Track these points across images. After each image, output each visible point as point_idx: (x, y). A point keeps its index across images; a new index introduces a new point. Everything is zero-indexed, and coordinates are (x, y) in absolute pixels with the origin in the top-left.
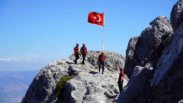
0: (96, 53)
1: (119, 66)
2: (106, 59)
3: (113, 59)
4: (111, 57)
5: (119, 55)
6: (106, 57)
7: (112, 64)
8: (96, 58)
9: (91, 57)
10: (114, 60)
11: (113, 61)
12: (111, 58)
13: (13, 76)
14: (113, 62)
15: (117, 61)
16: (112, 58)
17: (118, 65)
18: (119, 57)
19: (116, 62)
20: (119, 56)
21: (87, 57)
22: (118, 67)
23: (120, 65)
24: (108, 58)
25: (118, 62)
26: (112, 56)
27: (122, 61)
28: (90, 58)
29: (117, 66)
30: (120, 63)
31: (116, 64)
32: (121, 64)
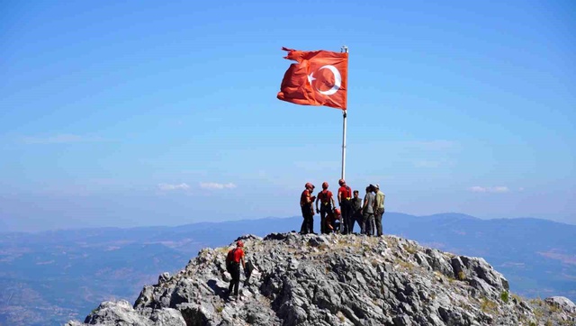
0: (304, 249)
1: (415, 309)
2: (348, 279)
3: (382, 275)
4: (374, 265)
5: (420, 254)
6: (347, 270)
7: (381, 302)
8: (297, 275)
9: (278, 271)
10: (386, 281)
11: (386, 288)
12: (374, 271)
13: (163, 243)
14: (383, 292)
15: (403, 288)
16: (378, 270)
17: (408, 307)
18: (419, 262)
19: (399, 290)
20: (416, 256)
21: (260, 270)
22: (409, 314)
23: (416, 304)
24: (359, 275)
25: (409, 291)
26: (380, 260)
27: (429, 283)
28: (273, 276)
29: (404, 309)
30: (421, 294)
31: (397, 302)
32: (423, 298)
